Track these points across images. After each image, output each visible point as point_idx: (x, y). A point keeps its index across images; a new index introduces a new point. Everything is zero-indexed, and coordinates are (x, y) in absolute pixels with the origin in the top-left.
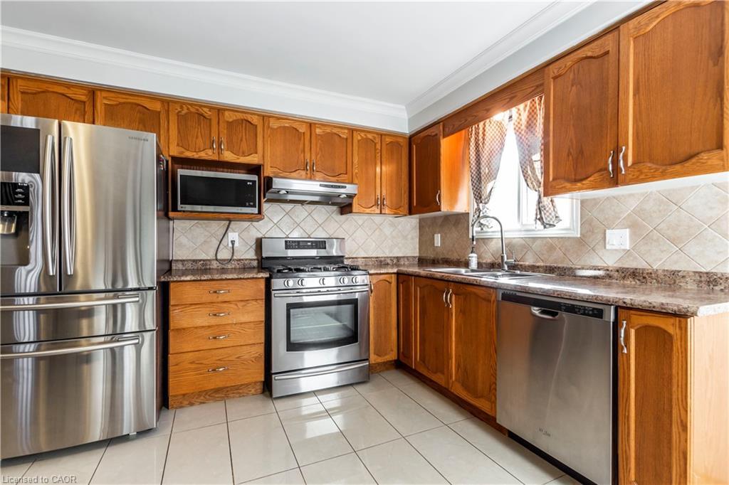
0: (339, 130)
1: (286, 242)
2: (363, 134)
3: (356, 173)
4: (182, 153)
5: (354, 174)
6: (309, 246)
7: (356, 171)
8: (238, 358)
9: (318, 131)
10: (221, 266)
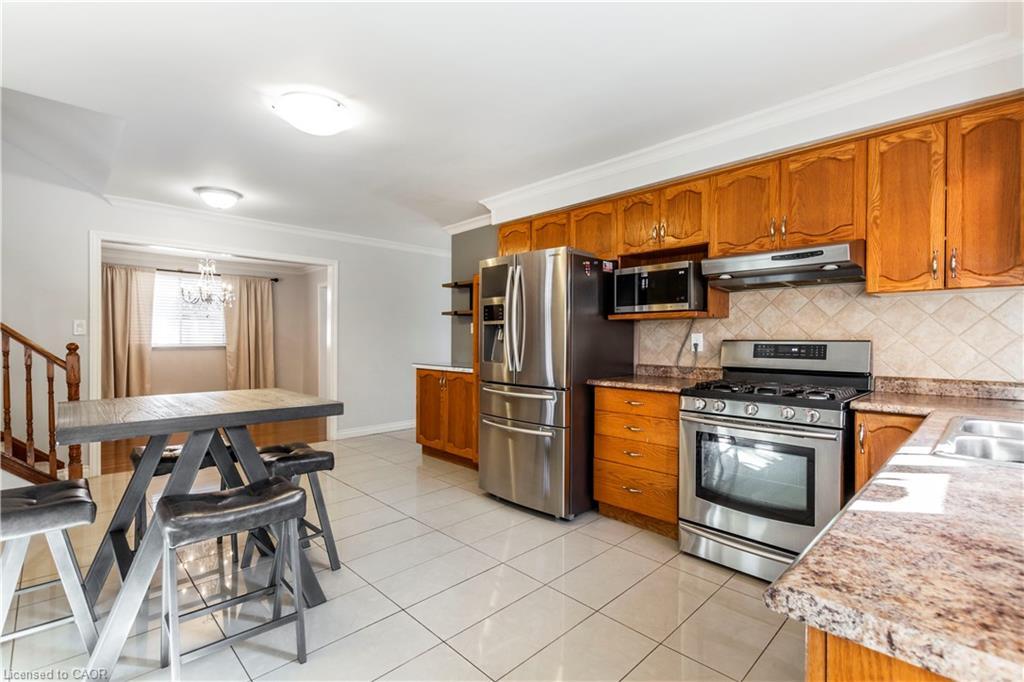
0: (835, 149)
1: (756, 346)
2: (893, 138)
3: (876, 218)
4: (627, 250)
5: (870, 220)
6: (795, 352)
7: (877, 213)
8: (651, 484)
9: (793, 166)
10: (681, 376)
